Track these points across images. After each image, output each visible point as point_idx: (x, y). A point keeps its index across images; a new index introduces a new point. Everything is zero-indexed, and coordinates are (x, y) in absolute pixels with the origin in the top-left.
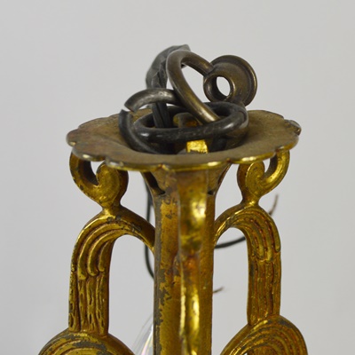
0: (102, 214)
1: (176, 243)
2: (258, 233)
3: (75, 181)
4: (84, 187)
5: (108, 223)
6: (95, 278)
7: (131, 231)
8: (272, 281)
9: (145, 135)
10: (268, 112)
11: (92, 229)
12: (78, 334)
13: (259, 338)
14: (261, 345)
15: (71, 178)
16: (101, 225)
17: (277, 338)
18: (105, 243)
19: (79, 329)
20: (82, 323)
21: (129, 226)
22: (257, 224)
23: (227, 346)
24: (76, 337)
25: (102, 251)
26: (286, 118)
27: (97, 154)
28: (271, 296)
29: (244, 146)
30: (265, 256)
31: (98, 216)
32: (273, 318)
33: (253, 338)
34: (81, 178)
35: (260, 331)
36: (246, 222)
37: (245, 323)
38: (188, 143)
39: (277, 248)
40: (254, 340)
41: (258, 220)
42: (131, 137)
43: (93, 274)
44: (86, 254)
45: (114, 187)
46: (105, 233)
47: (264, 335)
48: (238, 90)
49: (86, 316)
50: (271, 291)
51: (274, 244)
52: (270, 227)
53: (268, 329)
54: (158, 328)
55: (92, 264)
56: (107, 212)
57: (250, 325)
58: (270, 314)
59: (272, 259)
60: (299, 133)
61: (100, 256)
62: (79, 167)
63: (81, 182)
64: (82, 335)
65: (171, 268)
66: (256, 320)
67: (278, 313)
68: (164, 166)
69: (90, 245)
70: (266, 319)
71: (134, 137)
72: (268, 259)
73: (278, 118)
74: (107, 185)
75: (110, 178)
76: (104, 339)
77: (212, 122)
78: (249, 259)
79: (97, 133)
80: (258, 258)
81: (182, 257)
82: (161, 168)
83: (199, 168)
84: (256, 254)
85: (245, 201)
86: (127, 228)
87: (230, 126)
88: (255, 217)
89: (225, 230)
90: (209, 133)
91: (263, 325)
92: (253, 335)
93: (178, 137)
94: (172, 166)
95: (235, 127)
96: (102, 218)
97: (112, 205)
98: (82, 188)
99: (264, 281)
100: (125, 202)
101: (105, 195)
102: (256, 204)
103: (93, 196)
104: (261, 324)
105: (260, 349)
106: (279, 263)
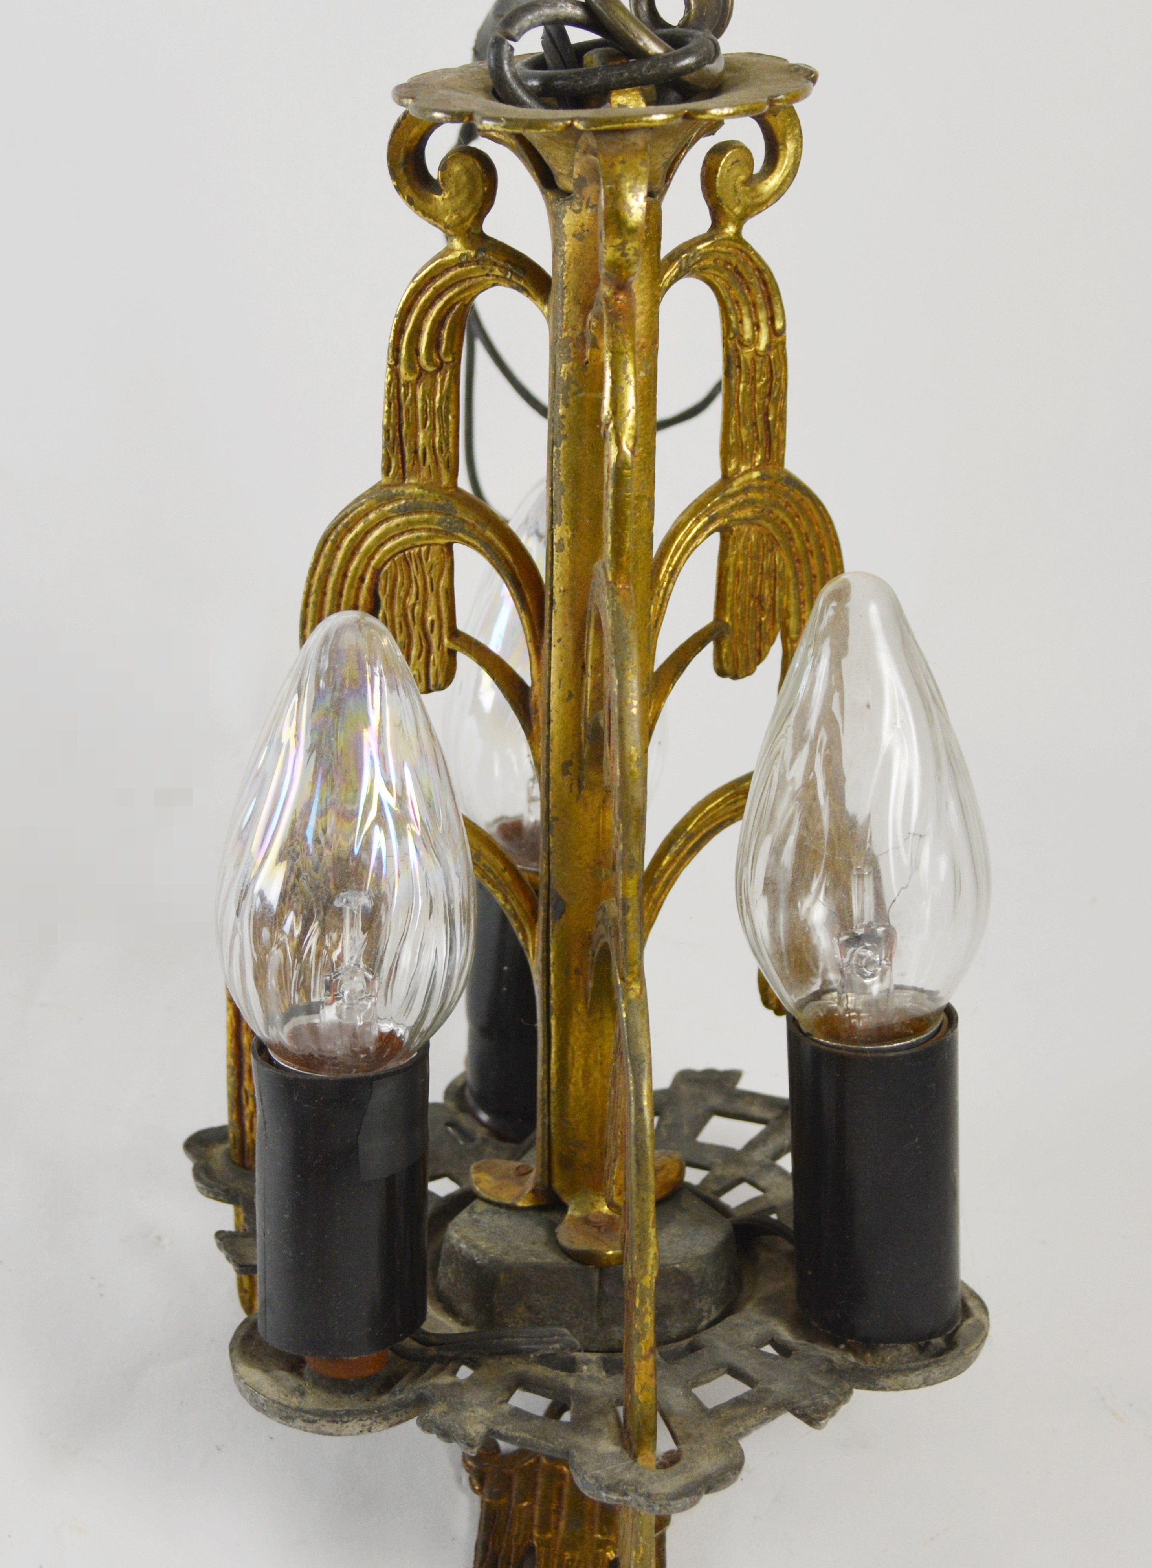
0: (449, 250)
1: (594, 260)
2: (742, 292)
3: (398, 189)
4: (415, 199)
5: (461, 265)
6: (433, 375)
7: (504, 278)
8: (770, 394)
9: (535, 83)
10: (759, 55)
11: (431, 278)
12: (400, 489)
13: (740, 506)
14: (746, 521)
15: (390, 184)
16: (448, 270)
17: (777, 512)
18: (453, 307)
19: (403, 476)
20: (408, 466)
21: (501, 267)
22: (739, 274)
23: (683, 513)
24: (397, 494)
25: (448, 322)
26: (791, 61)
27: (458, 109)
28: (767, 425)
29: (714, 100)
30: (755, 341)
31: (441, 255)
32: (772, 470)
33: (732, 502)
34: (409, 182)
35: (745, 489)
36: (716, 268)
37: (716, 476)
38: (614, 93)
39: (779, 325)
40: (733, 508)
41: (740, 268)
42: (510, 86)
43: (430, 369)
44: (417, 331)
45: (471, 196)
46: (454, 286)
47: (752, 502)
48: (700, 8)
49: (416, 452)
50: (766, 415)
51: (772, 319)
52: (765, 283)
53: (761, 489)
54: (558, 452)
55: (428, 347)
56: (457, 244)
57: (726, 478)
58: (764, 461)
59: (769, 347)
60: (814, 81)
61: (445, 333)
62: (406, 162)
63: (408, 190)
64: (409, 491)
65: (582, 334)
66: (738, 468)
67: (781, 462)
68: (576, 123)
69: (424, 312)
70: (757, 469)
71: (515, 86)
72: (762, 346)
73: (782, 63)
74: (458, 193)
75: (464, 178)
76: (451, 495)
77: (657, 55)
78: (725, 345)
79: (445, 86)
80: (741, 344)
81: (605, 290)
82: (571, 125)
83: (636, 125)
84: (738, 335)
85: (716, 225)
86: (497, 271)
87: (688, 61)
88: (734, 261)
89: (677, 278)
90: (652, 72)
91: (750, 480)
92: (733, 496)
93: (596, 82)
94: (590, 122)
95: (699, 65)
96: (451, 257)
97: (469, 231)
98: (410, 202)
99: (754, 391)
100: (492, 227)
101: (455, 211)
102: (738, 233)
103: (433, 217)
104: (747, 477)
105: (745, 528)
106: (783, 358)
